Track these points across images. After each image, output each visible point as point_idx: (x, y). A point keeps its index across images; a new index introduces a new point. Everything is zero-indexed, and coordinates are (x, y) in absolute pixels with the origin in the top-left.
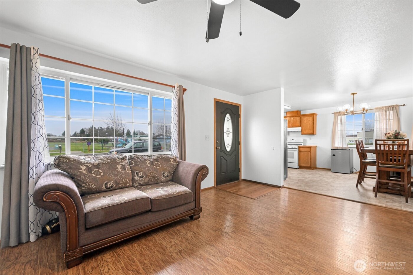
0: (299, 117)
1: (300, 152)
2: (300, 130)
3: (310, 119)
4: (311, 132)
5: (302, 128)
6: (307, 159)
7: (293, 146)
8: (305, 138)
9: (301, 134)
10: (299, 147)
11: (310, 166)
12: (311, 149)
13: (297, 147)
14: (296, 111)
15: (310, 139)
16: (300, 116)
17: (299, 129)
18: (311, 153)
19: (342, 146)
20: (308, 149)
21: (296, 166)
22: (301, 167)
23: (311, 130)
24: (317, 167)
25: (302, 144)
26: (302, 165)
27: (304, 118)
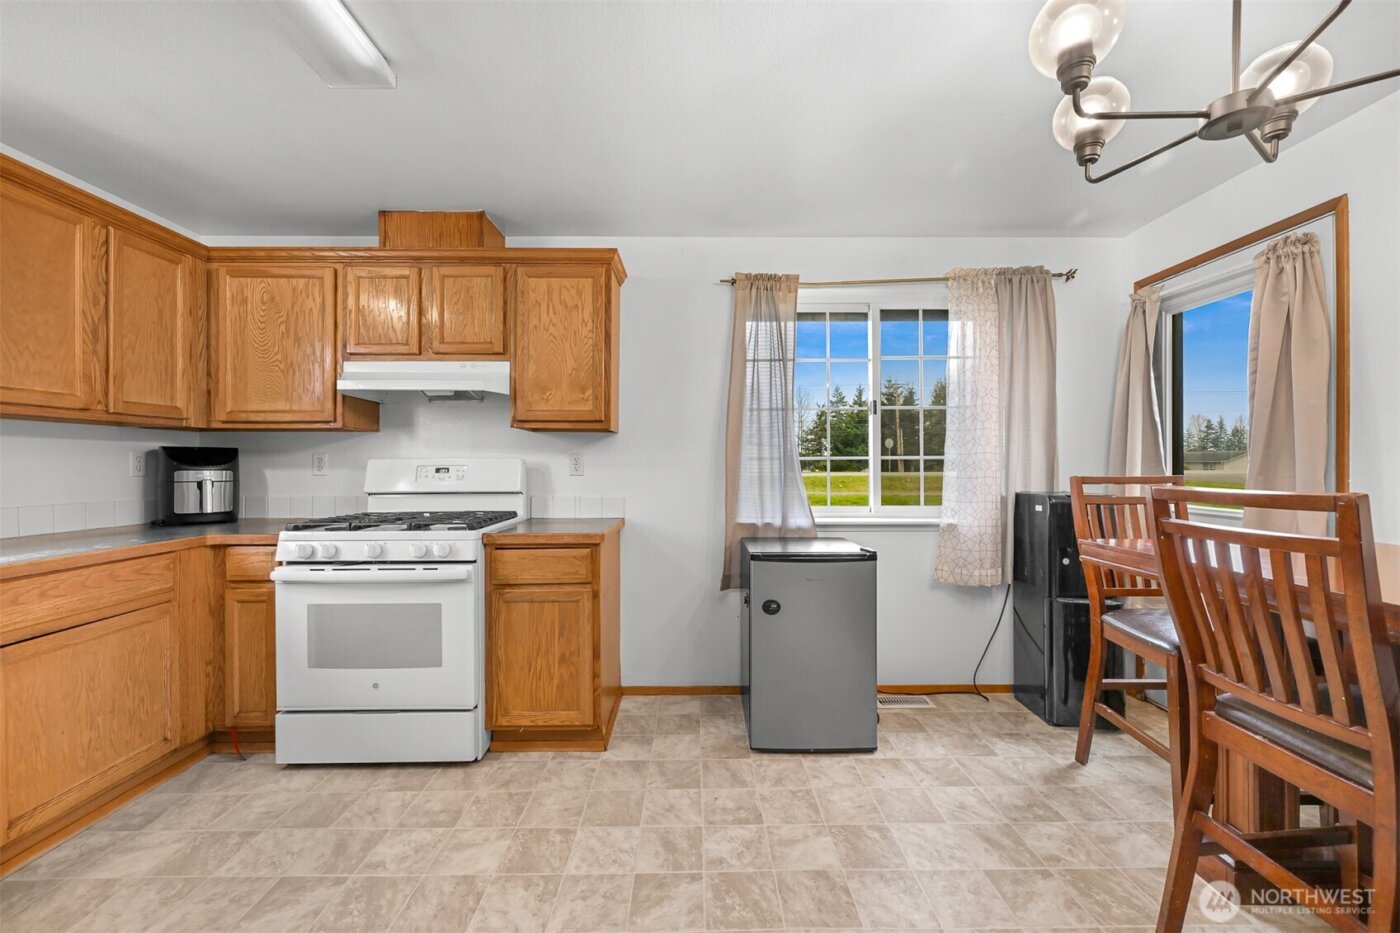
0: (489, 269)
1: (497, 589)
2: (504, 389)
3: (580, 294)
4: (585, 408)
5: (513, 369)
6: (563, 659)
7: (438, 541)
8: (535, 458)
9: (510, 420)
10: (491, 546)
11: (589, 721)
12: (594, 561)
13: (468, 543)
14: (469, 216)
15: (576, 463)
16: (496, 262)
17: (493, 375)
18: (595, 595)
19: (784, 518)
20: (570, 564)
21: (464, 736)
22: (502, 738)
23: (589, 393)
24: (625, 683)
25: (517, 505)
26: (521, 717)
27: (533, 282)
